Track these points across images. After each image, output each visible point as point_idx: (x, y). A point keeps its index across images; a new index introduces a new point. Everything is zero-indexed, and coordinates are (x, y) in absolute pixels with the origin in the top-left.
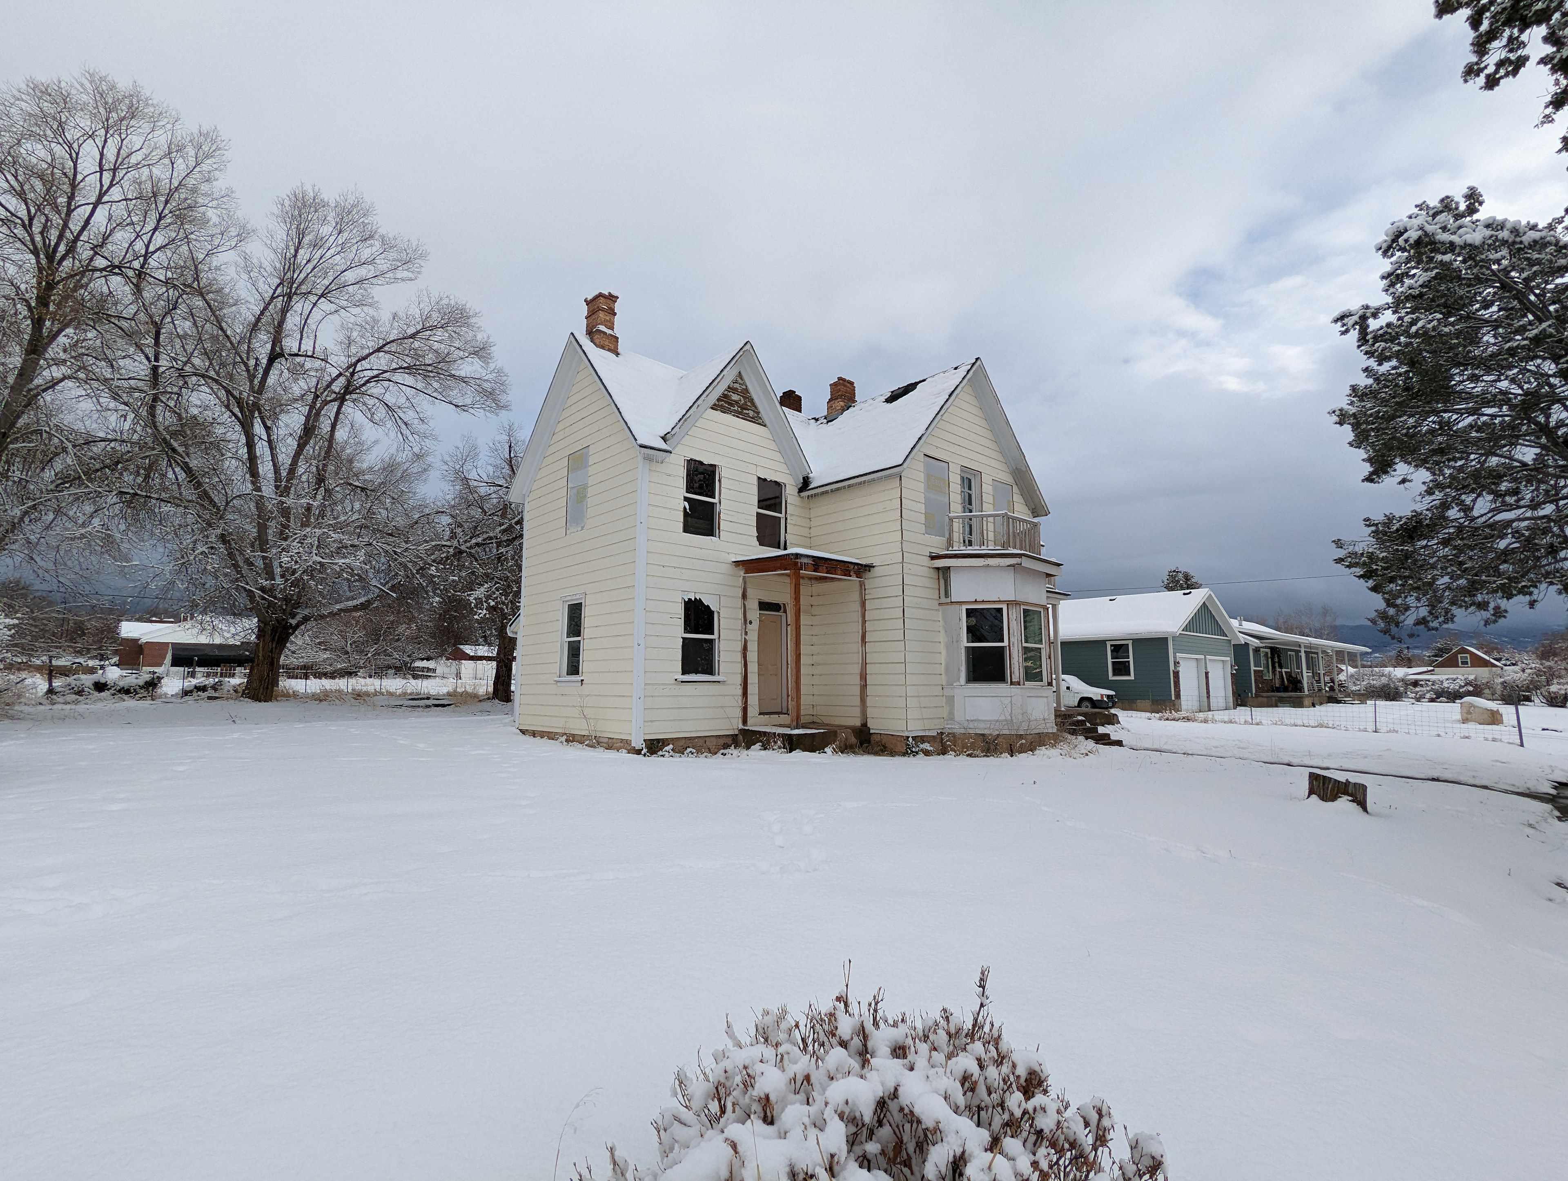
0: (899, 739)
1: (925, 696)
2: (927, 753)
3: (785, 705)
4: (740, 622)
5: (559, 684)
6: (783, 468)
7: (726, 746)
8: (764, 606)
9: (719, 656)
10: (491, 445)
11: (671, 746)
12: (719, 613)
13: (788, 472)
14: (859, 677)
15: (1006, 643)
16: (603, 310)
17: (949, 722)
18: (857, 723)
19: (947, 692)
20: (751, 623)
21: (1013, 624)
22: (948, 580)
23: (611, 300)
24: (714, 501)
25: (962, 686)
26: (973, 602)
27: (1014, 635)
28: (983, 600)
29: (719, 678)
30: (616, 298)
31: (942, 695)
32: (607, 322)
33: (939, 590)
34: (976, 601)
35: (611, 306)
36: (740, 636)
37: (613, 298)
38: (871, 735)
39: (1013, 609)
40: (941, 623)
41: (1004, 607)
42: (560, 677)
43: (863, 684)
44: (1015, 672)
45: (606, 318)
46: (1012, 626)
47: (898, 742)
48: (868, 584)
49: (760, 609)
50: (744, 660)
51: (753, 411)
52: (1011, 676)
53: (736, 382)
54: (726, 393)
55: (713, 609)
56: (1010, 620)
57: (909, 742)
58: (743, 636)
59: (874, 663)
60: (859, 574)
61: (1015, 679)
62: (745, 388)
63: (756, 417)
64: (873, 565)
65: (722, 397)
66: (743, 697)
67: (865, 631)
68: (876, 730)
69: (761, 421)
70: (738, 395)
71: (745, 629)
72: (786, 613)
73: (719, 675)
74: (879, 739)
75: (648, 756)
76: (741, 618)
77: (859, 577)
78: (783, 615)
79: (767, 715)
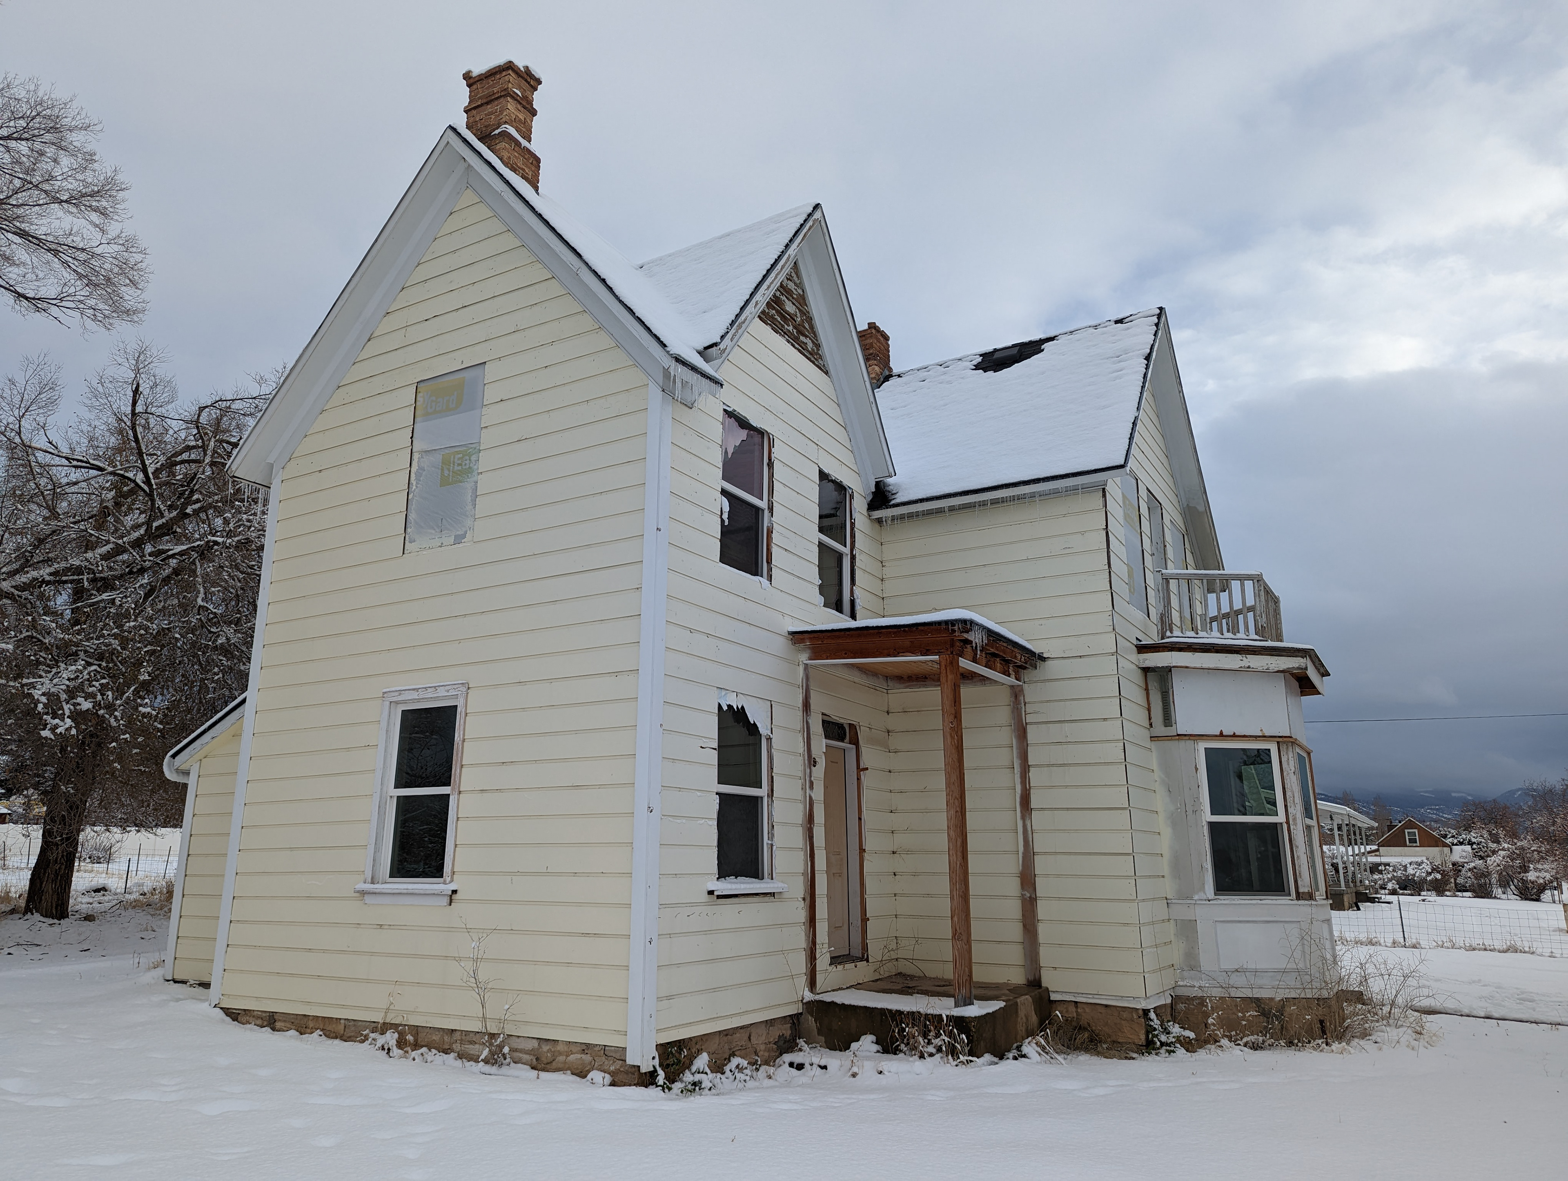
0: (1125, 1015)
1: (1154, 922)
2: (1190, 1046)
4: (802, 762)
5: (368, 899)
6: (848, 458)
7: (787, 1045)
8: (830, 728)
9: (771, 836)
10: (95, 382)
11: (704, 1057)
12: (769, 739)
13: (856, 468)
14: (1017, 881)
15: (1281, 818)
16: (514, 97)
17: (1188, 974)
18: (1017, 977)
19: (1181, 912)
20: (815, 763)
21: (1291, 781)
22: (1167, 692)
23: (529, 83)
24: (763, 504)
25: (1209, 901)
26: (1216, 736)
27: (1294, 801)
28: (1234, 734)
29: (772, 885)
30: (539, 82)
31: (1169, 920)
32: (520, 120)
33: (1149, 710)
34: (1221, 734)
35: (528, 93)
36: (801, 792)
37: (530, 80)
38: (1054, 1006)
39: (1287, 753)
40: (1158, 775)
41: (1273, 748)
42: (373, 883)
43: (1030, 897)
44: (1302, 874)
45: (518, 115)
46: (1289, 784)
47: (1123, 1022)
48: (1031, 693)
49: (825, 736)
50: (810, 845)
51: (812, 341)
52: (1296, 882)
53: (792, 280)
54: (779, 294)
55: (762, 731)
56: (1285, 774)
57: (1151, 1021)
58: (808, 792)
59: (1054, 853)
60: (1017, 671)
61: (1305, 887)
62: (802, 294)
63: (817, 354)
64: (1045, 656)
65: (775, 303)
66: (810, 927)
67: (1030, 787)
68: (1064, 995)
69: (822, 363)
70: (793, 304)
71: (810, 775)
72: (857, 744)
73: (773, 879)
74: (1074, 1014)
75: (668, 1088)
76: (803, 752)
77: (1017, 676)
78: (850, 748)
79: (839, 963)
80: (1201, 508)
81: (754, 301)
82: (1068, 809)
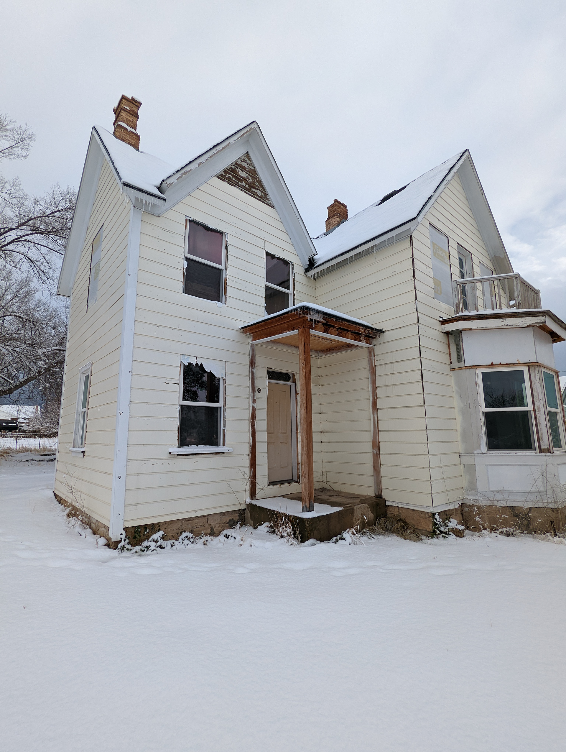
0: (422, 515)
1: (446, 466)
2: (459, 534)
3: (295, 473)
4: (248, 391)
5: (72, 454)
6: (290, 248)
7: (232, 525)
8: (272, 375)
9: (224, 426)
11: (161, 533)
12: (224, 380)
13: (295, 252)
14: (371, 445)
15: (530, 408)
16: (125, 110)
17: (470, 493)
18: (371, 492)
19: (467, 460)
20: (259, 391)
22: (460, 344)
23: (135, 104)
24: (222, 267)
25: (483, 454)
26: (489, 365)
27: (539, 398)
28: (500, 363)
29: (224, 449)
30: (140, 104)
31: (461, 464)
32: (129, 121)
33: (450, 355)
34: (492, 364)
35: (135, 109)
36: (248, 405)
38: (388, 508)
39: (534, 372)
40: (455, 388)
41: (525, 369)
42: (74, 447)
43: (377, 453)
44: (543, 438)
45: (128, 118)
46: (535, 389)
47: (421, 519)
48: (378, 350)
49: (269, 378)
50: (252, 429)
51: (261, 191)
52: (539, 443)
53: (244, 161)
54: (234, 167)
55: (217, 375)
56: (533, 383)
57: (436, 519)
58: (251, 404)
59: (389, 431)
60: (368, 339)
61: (545, 445)
62: (253, 169)
63: (265, 198)
64: (383, 330)
65: (229, 170)
66: (251, 468)
67: (377, 398)
68: (393, 503)
69: (268, 202)
70: (245, 172)
71: (254, 397)
72: (295, 382)
73: (224, 446)
74: (398, 513)
75: (128, 549)
76: (249, 385)
77: (368, 342)
78: (293, 384)
79: (277, 484)
80: (502, 256)
81: (197, 161)
82: (394, 408)
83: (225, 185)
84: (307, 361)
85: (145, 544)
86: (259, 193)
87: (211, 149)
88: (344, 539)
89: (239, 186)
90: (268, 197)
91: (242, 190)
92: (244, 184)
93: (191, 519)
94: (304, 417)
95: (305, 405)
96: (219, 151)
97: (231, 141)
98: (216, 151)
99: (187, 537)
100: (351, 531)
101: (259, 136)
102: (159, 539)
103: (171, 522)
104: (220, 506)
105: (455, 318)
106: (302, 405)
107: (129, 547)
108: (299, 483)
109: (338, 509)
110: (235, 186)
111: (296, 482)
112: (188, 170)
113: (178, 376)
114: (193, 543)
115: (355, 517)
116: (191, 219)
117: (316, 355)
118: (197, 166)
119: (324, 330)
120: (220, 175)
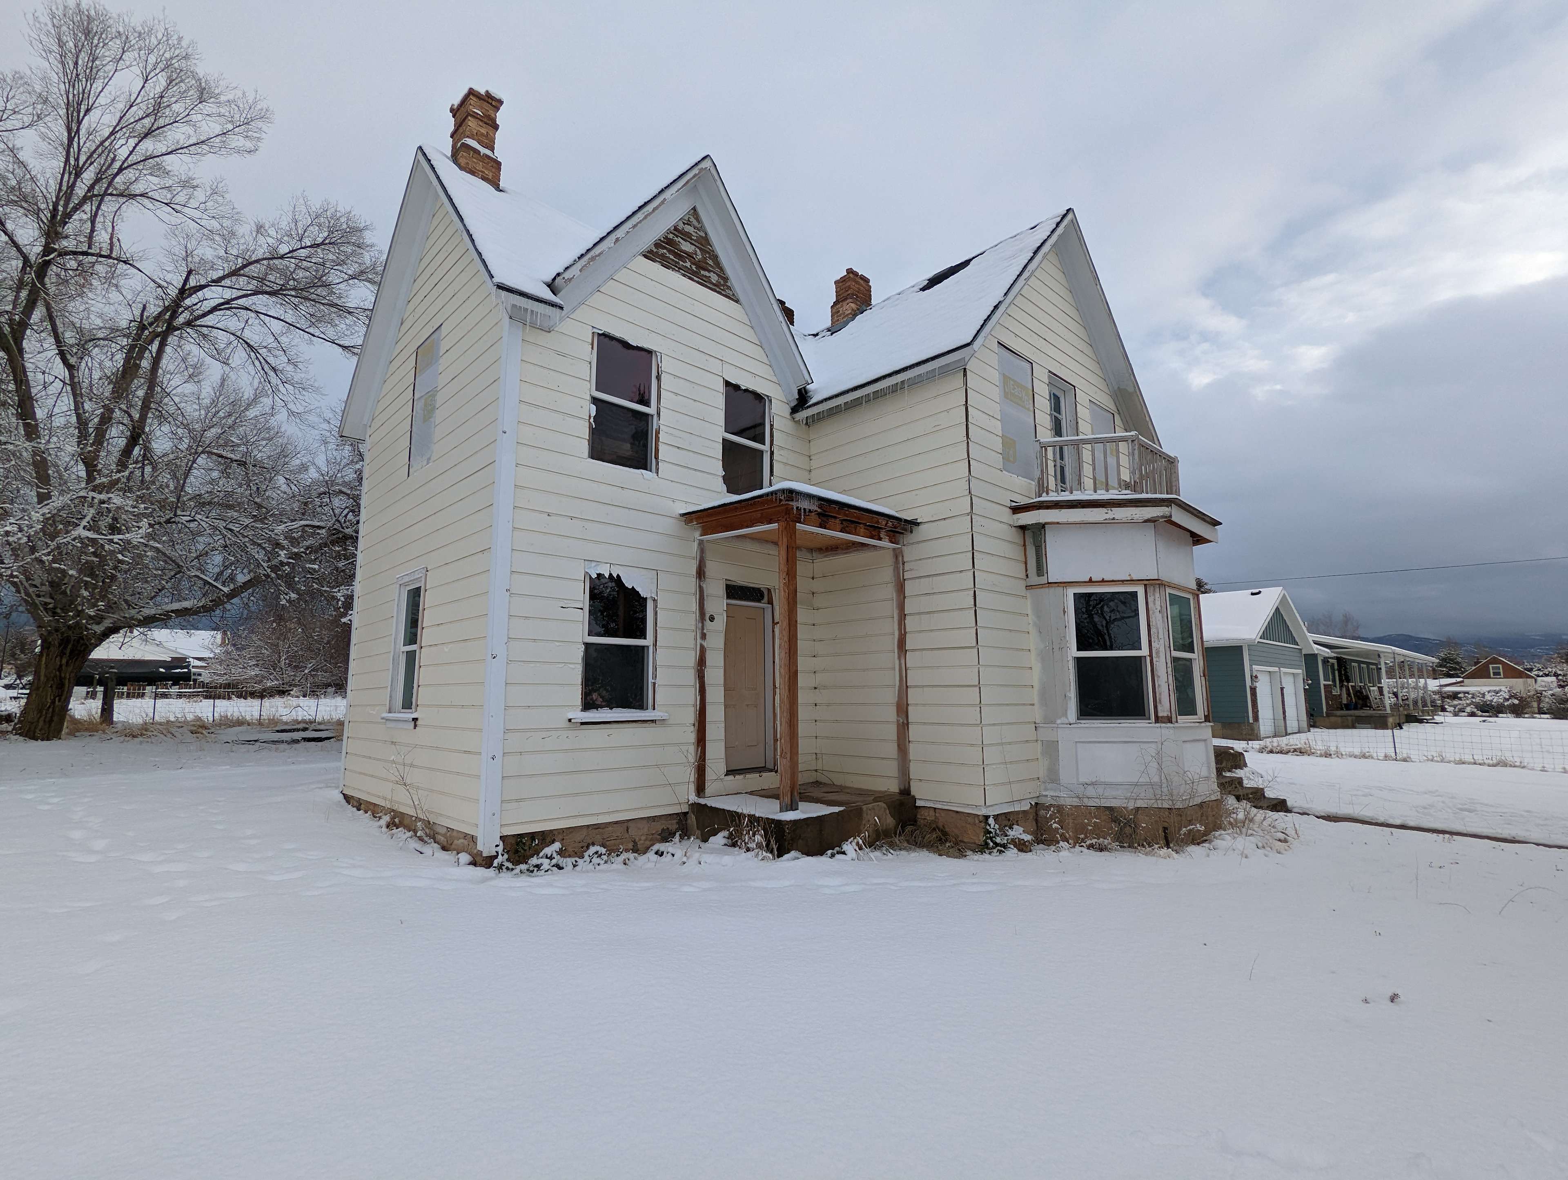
0: (970, 819)
1: (1010, 743)
2: (1022, 847)
3: (769, 755)
4: (692, 620)
5: (388, 725)
6: (766, 372)
7: (666, 836)
8: (734, 591)
9: (655, 676)
11: (557, 846)
12: (655, 600)
13: (774, 379)
14: (894, 709)
15: (1144, 652)
16: (475, 116)
17: (1049, 786)
18: (892, 786)
19: (1046, 734)
20: (712, 619)
21: (1158, 619)
22: (1041, 546)
23: (491, 104)
24: (651, 411)
25: (1071, 724)
26: (1085, 582)
27: (1158, 637)
28: (1103, 579)
29: (653, 714)
30: (501, 102)
31: (1037, 741)
32: (482, 134)
33: (1026, 563)
34: (1090, 581)
35: (491, 113)
36: (693, 642)
37: (492, 102)
38: (919, 810)
39: (1154, 595)
40: (1031, 618)
41: (1140, 590)
42: (390, 712)
43: (903, 723)
44: (1162, 700)
45: (480, 130)
46: (1154, 622)
47: (968, 826)
48: (909, 553)
49: (728, 597)
50: (699, 683)
51: (717, 274)
52: (1156, 707)
53: (689, 223)
54: (671, 236)
55: (643, 594)
56: (1151, 612)
57: (990, 825)
58: (699, 641)
59: (923, 686)
60: (894, 536)
61: (1164, 711)
62: (704, 235)
63: (723, 285)
64: (918, 521)
65: (663, 242)
66: (698, 746)
67: (905, 633)
68: (927, 802)
69: (731, 293)
70: (691, 243)
71: (703, 629)
72: (772, 604)
73: (654, 709)
74: (933, 818)
75: (508, 868)
76: (694, 610)
77: (893, 540)
78: (768, 607)
79: (739, 774)
81: (613, 237)
82: (932, 649)
83: (655, 269)
84: (791, 574)
85: (534, 861)
86: (714, 278)
87: (634, 213)
88: (844, 853)
89: (679, 268)
90: (729, 284)
91: (684, 275)
92: (688, 264)
93: (603, 826)
94: (785, 665)
95: (787, 646)
96: (647, 215)
97: (667, 195)
98: (643, 216)
99: (596, 853)
100: (855, 840)
101: (715, 181)
102: (555, 855)
103: (571, 830)
104: (648, 805)
105: (1035, 504)
106: (783, 644)
107: (510, 865)
108: (776, 772)
109: (836, 809)
110: (673, 270)
111: (771, 771)
112: (597, 253)
113: (581, 596)
114: (606, 862)
115: (864, 822)
116: (600, 332)
117: (809, 556)
118: (613, 245)
119: (820, 524)
120: (648, 252)
